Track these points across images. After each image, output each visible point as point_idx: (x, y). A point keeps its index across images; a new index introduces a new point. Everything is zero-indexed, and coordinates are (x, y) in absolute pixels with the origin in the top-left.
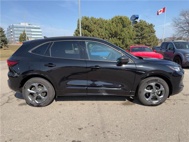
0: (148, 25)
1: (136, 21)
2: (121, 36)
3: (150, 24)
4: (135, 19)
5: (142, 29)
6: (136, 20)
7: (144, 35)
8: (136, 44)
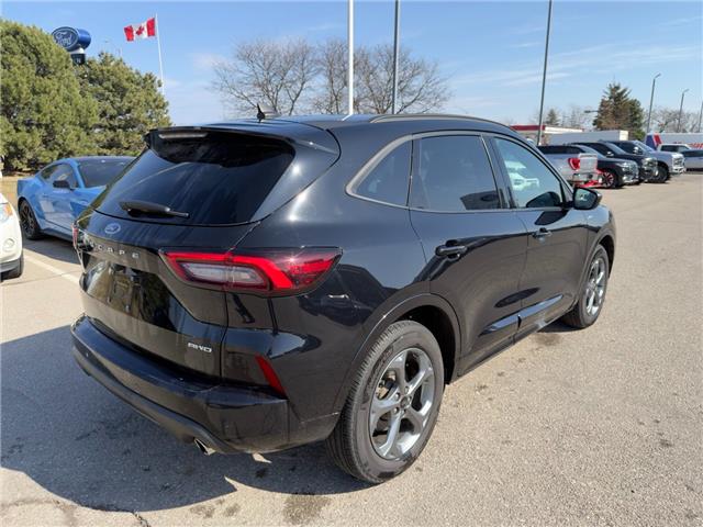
0: (136, 76)
1: (82, 56)
2: (39, 111)
3: (143, 75)
4: (76, 48)
5: (120, 90)
6: (81, 51)
7: (134, 114)
8: (105, 151)
